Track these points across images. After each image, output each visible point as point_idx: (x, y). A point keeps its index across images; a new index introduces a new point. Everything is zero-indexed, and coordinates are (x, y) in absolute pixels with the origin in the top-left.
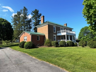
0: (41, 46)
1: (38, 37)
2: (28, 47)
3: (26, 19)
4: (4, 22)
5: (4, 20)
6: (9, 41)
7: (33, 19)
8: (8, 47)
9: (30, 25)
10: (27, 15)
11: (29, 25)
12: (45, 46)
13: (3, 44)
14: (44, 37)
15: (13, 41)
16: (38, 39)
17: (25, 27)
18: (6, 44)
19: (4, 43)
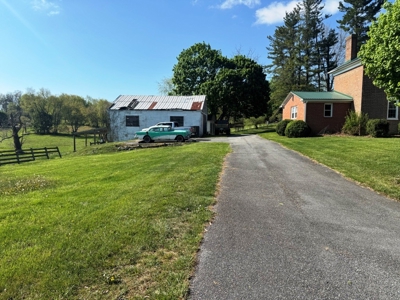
0: (333, 132)
1: (328, 107)
2: (293, 132)
3: (315, 36)
4: (247, 67)
5: (244, 60)
6: (261, 118)
7: (347, 26)
8: (255, 134)
9: (328, 57)
10: (318, 20)
11: (328, 59)
12: (346, 133)
13: (246, 128)
14: (350, 105)
15: (271, 118)
16: (328, 113)
17: (312, 68)
18: (253, 127)
19: (249, 125)
